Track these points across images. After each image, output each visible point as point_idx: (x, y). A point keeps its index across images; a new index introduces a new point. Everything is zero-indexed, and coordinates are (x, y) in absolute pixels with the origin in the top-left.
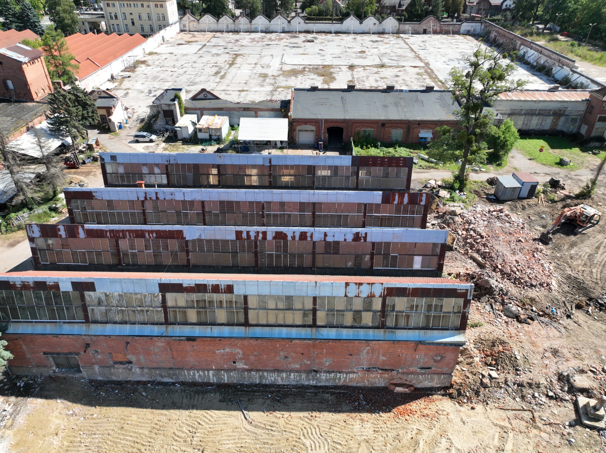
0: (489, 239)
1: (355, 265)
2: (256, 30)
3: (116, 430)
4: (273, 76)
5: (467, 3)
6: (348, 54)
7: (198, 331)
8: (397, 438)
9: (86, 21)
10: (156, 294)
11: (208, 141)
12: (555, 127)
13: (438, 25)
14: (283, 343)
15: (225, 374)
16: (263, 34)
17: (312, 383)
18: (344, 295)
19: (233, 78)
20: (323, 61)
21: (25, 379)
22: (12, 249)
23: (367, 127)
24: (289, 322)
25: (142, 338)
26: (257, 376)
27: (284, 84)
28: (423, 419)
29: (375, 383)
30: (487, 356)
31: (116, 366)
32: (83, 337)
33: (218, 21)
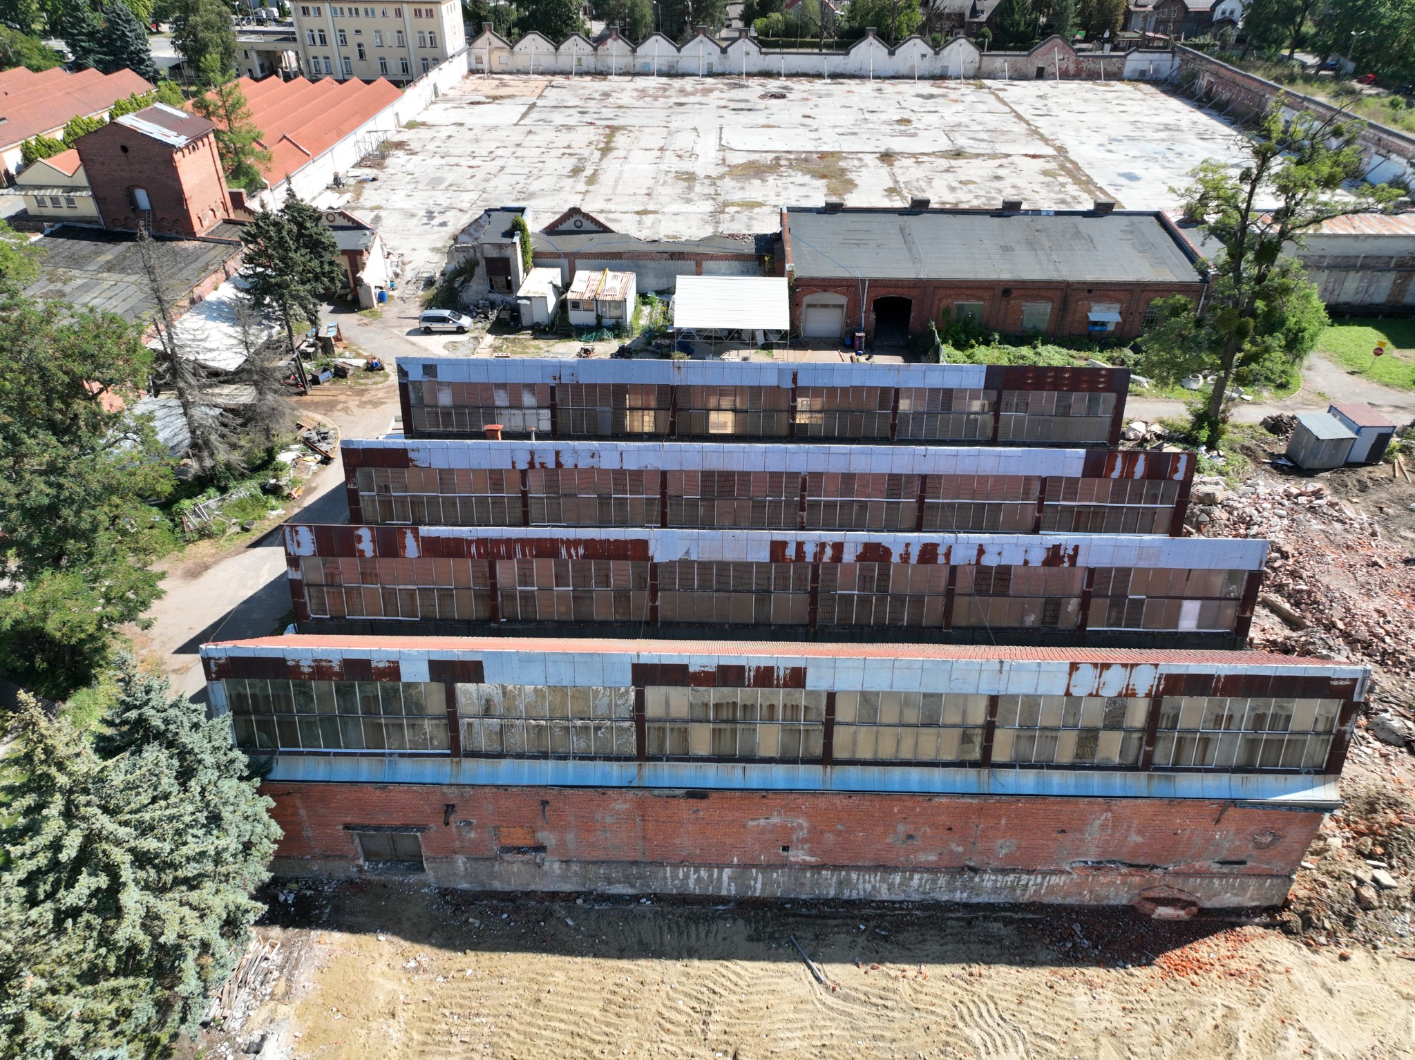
0: (1301, 559)
1: (1043, 622)
2: (646, 70)
3: (524, 1006)
4: (708, 177)
5: (1132, 7)
6: (871, 126)
7: (712, 775)
8: (1181, 1025)
9: (252, 49)
10: (623, 690)
11: (595, 330)
12: (1399, 298)
13: (1073, 58)
14: (909, 804)
15: (760, 876)
16: (664, 80)
17: (959, 896)
18: (1062, 692)
19: (617, 181)
20: (817, 143)
21: (294, 886)
22: (194, 582)
23: (968, 297)
24: (927, 754)
25: (581, 792)
26: (834, 880)
27: (737, 196)
28: (1233, 983)
29: (1107, 897)
30: (1361, 834)
31: (507, 857)
32: (445, 789)
33: (557, 49)
